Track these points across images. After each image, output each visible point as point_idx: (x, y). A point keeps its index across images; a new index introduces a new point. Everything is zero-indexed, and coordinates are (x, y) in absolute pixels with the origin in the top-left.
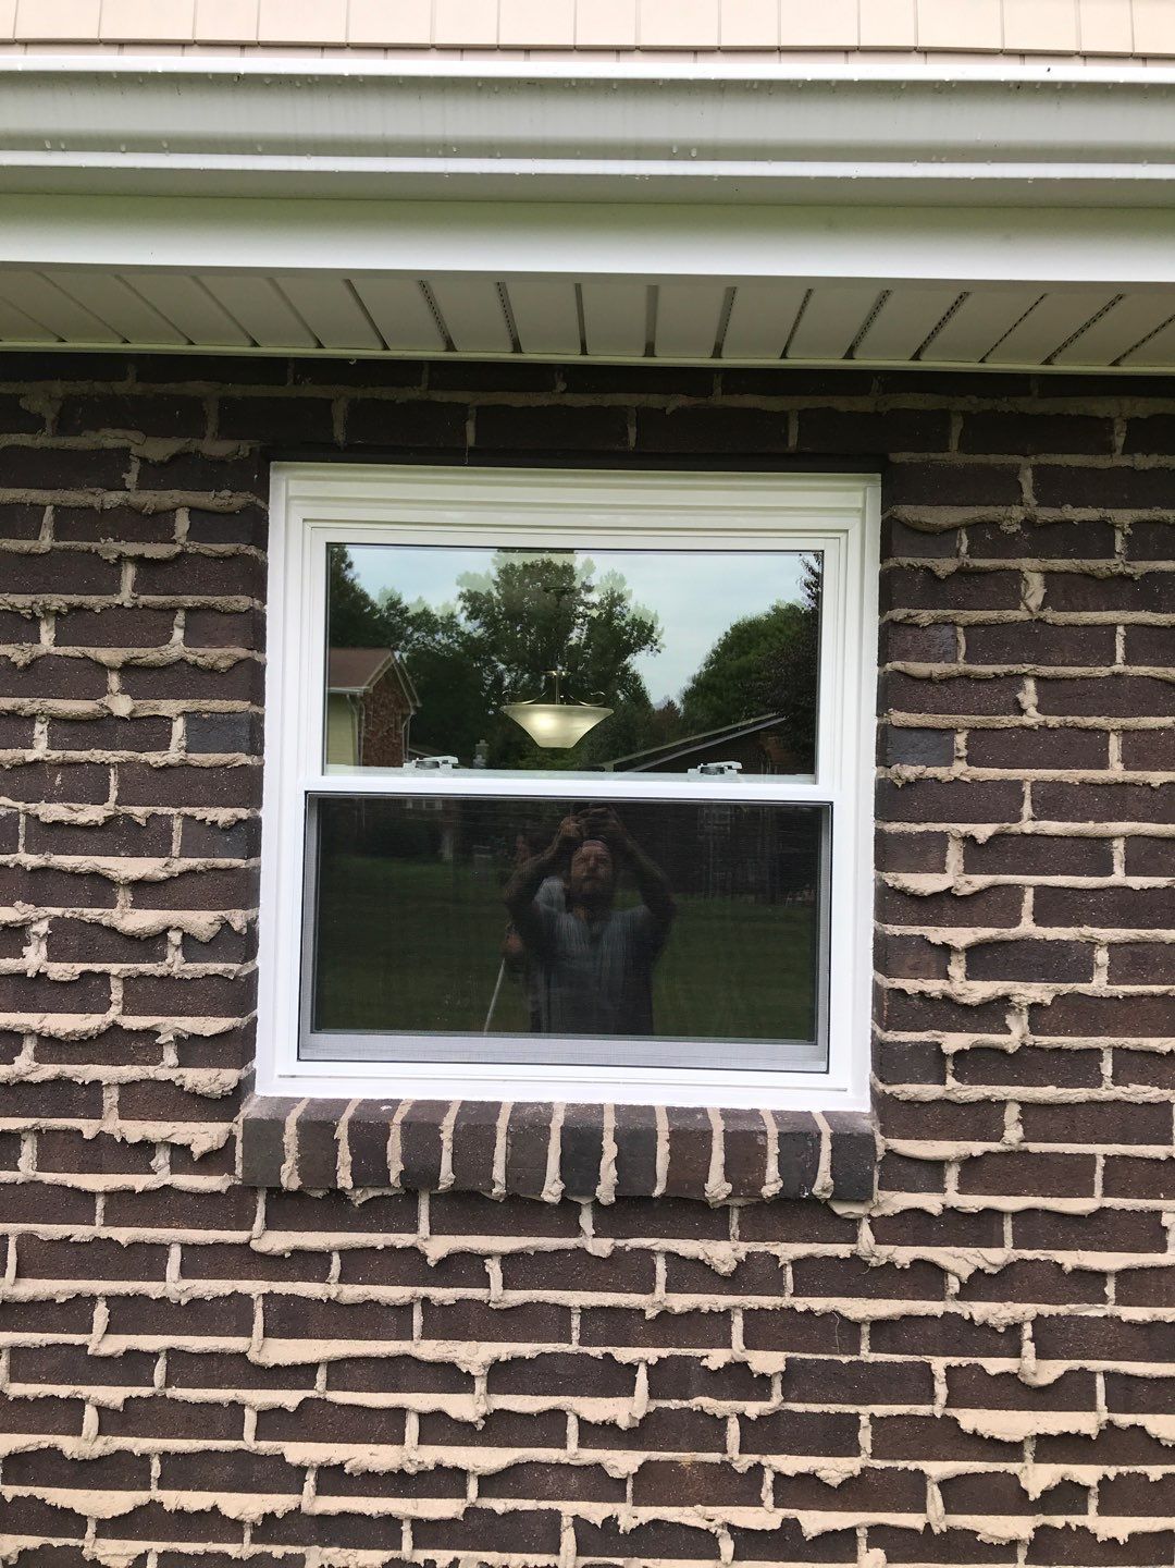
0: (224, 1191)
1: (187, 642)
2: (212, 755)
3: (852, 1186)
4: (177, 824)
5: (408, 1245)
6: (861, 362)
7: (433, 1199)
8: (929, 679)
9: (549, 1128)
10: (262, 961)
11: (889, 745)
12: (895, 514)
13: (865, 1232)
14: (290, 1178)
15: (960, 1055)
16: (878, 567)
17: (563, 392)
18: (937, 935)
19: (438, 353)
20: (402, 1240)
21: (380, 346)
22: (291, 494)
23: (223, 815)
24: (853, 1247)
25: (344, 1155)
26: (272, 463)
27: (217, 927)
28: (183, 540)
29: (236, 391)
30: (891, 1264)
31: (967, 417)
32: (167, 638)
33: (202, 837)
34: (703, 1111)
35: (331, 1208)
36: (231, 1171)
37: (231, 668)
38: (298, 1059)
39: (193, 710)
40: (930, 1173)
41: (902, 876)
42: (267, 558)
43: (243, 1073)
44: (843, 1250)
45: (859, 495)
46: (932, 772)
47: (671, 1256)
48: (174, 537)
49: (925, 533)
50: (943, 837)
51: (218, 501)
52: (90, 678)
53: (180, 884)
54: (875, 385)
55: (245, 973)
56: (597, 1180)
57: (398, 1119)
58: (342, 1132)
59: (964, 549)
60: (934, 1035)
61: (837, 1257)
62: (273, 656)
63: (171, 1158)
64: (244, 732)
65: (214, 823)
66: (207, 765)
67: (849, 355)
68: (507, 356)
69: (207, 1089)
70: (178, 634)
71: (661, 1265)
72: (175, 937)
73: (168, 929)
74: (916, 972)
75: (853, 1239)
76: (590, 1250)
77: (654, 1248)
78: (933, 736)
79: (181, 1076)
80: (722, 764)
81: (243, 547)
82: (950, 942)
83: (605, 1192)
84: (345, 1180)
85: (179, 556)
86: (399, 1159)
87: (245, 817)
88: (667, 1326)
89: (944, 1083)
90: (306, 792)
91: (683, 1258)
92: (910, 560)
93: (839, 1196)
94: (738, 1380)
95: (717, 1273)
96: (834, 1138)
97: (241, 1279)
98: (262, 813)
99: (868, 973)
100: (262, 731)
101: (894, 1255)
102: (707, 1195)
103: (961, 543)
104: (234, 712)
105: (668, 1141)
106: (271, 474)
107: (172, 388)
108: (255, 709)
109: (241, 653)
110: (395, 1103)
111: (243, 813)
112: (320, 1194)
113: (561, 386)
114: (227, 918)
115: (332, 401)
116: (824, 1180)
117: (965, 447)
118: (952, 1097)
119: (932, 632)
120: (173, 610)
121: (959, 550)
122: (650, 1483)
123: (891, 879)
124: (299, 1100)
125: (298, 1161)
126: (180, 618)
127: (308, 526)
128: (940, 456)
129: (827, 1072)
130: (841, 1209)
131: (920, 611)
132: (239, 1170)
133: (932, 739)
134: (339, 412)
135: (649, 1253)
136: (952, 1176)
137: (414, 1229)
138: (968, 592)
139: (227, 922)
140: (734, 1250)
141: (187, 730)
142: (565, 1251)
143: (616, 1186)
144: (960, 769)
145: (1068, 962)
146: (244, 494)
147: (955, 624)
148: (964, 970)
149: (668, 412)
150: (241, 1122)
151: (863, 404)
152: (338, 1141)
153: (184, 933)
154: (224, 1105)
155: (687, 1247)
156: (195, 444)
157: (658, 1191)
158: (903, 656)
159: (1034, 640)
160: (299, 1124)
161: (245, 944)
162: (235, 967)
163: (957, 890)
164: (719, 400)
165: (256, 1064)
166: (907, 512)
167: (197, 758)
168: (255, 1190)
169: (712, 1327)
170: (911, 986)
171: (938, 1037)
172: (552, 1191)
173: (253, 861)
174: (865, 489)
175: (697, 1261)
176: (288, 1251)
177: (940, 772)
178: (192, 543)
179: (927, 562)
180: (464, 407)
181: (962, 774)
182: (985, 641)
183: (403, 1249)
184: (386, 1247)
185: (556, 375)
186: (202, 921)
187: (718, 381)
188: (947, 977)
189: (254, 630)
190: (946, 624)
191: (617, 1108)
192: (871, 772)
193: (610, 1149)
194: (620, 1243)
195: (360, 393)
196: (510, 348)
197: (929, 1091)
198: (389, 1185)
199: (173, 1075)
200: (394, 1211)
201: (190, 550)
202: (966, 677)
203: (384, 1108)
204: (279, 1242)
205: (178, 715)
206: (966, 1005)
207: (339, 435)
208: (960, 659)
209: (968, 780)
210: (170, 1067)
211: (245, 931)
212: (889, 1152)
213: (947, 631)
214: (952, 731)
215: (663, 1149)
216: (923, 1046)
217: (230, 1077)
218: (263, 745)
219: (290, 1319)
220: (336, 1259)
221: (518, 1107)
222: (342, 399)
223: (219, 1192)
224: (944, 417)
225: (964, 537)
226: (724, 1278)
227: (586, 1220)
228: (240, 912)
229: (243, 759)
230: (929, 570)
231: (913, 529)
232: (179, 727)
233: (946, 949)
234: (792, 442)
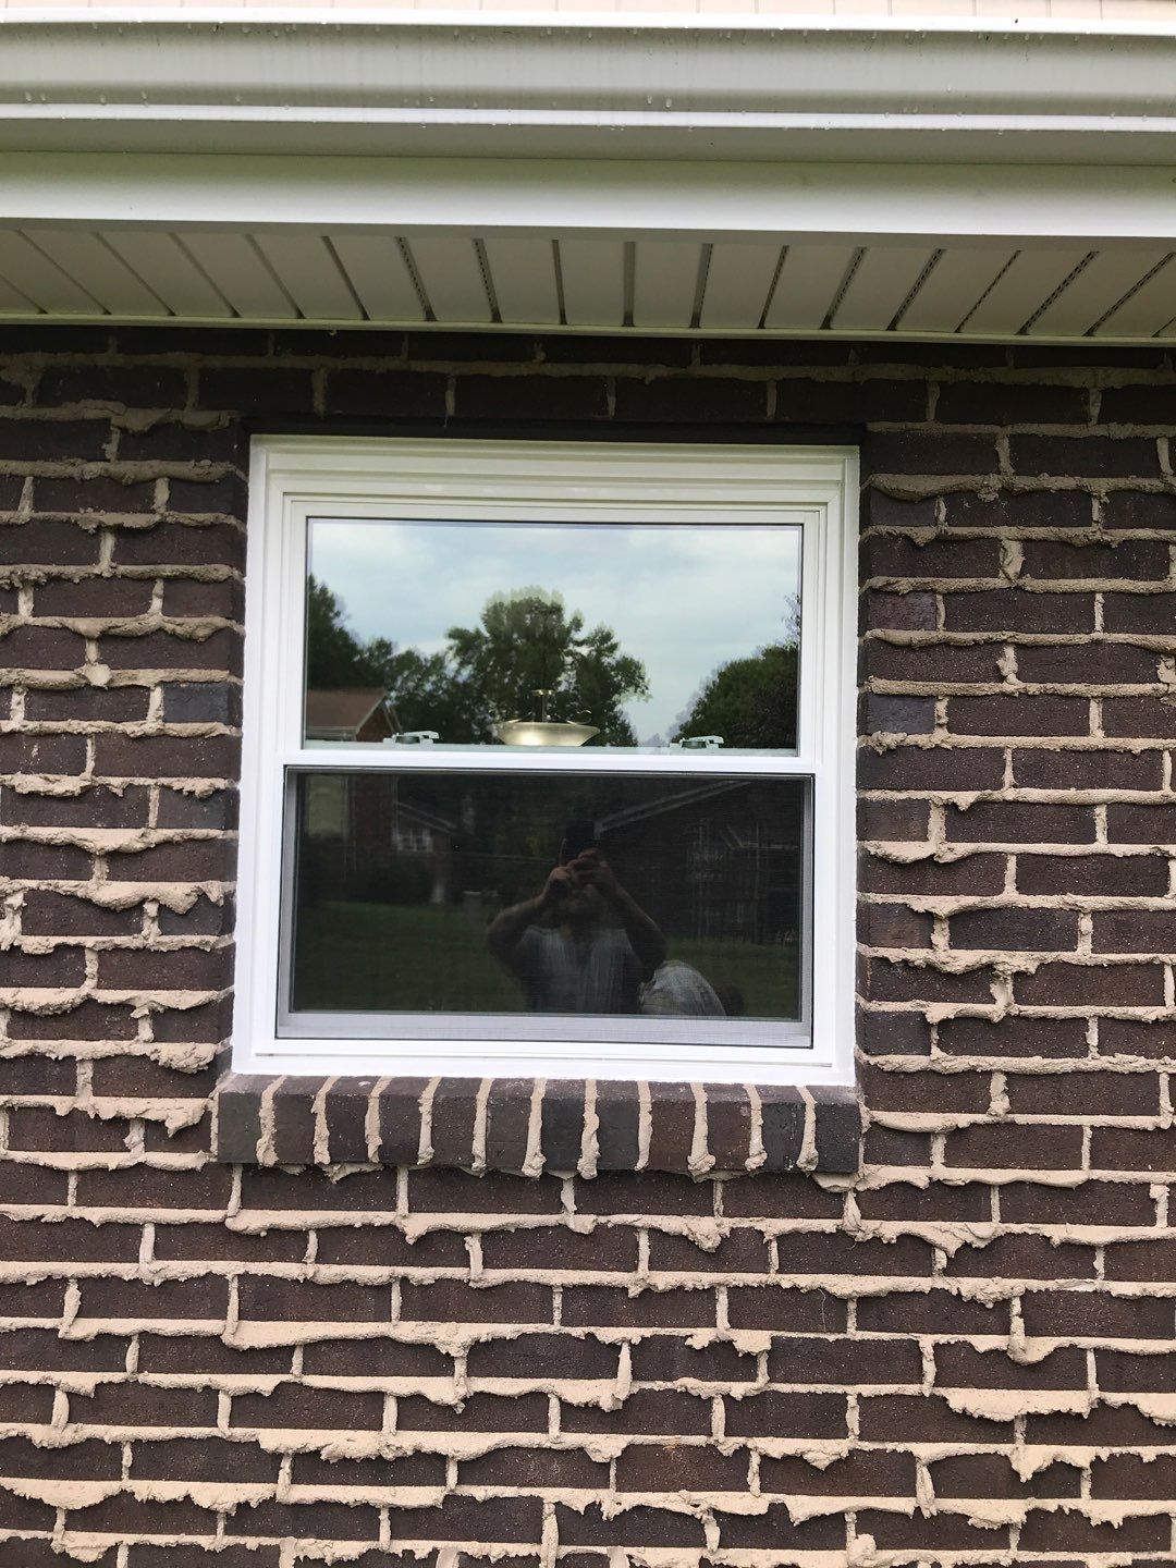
0: (199, 1168)
1: (165, 611)
2: (189, 725)
3: (837, 1159)
4: (154, 795)
5: (387, 1222)
6: (838, 332)
7: (412, 1174)
8: (909, 647)
9: (529, 1100)
10: (239, 936)
11: (869, 714)
12: (874, 482)
13: (851, 1208)
14: (266, 1154)
15: (944, 1024)
16: (858, 538)
17: (544, 362)
18: (920, 903)
19: (417, 323)
20: (380, 1218)
21: (360, 316)
22: (271, 467)
23: (200, 785)
24: (839, 1222)
25: (322, 1129)
26: (253, 437)
27: (193, 899)
28: (162, 510)
29: (217, 362)
30: (877, 1239)
31: (942, 385)
32: (146, 608)
33: (179, 807)
34: (687, 1086)
35: (308, 1185)
36: (207, 1149)
37: (209, 638)
38: (276, 1037)
39: (171, 679)
40: (916, 1145)
41: (883, 843)
42: (246, 530)
43: (219, 1048)
44: (829, 1225)
45: (838, 467)
46: (912, 739)
47: (654, 1233)
48: (154, 507)
49: (906, 501)
50: (925, 805)
51: (197, 470)
52: (69, 648)
53: (156, 855)
54: (852, 355)
55: (222, 945)
56: (578, 1153)
57: (376, 1092)
58: (319, 1106)
59: (942, 517)
60: (919, 1005)
61: (823, 1232)
62: (252, 628)
63: (145, 1135)
64: (222, 702)
65: (191, 793)
66: (184, 735)
67: (826, 324)
68: (485, 325)
69: (182, 1064)
70: (157, 604)
71: (644, 1241)
72: (151, 909)
73: (144, 900)
74: (899, 941)
75: (839, 1214)
76: (572, 1226)
77: (636, 1224)
78: (914, 703)
79: (156, 1050)
80: (703, 739)
81: (223, 516)
82: (933, 910)
83: (587, 1166)
84: (322, 1154)
85: (159, 525)
86: (377, 1133)
87: (222, 787)
88: (650, 1304)
89: (929, 1054)
90: (285, 766)
91: (667, 1234)
92: (890, 529)
93: (824, 1169)
94: (725, 1360)
95: (701, 1250)
96: (818, 1109)
97: (216, 1260)
98: (242, 787)
99: (852, 945)
100: (240, 703)
101: (881, 1230)
102: (690, 1168)
103: (939, 512)
104: (213, 682)
105: (650, 1113)
106: (251, 447)
107: (153, 359)
108: (234, 679)
109: (220, 622)
110: (374, 1080)
111: (221, 783)
112: (296, 1171)
113: (541, 356)
114: (204, 889)
115: (312, 371)
116: (808, 1150)
117: (942, 417)
118: (937, 1067)
119: (911, 600)
120: (152, 580)
121: (937, 519)
122: (635, 1469)
123: (872, 846)
124: (277, 1077)
125: (275, 1136)
126: (159, 587)
127: (288, 499)
128: (918, 425)
129: (812, 1047)
130: (825, 1183)
131: (900, 579)
132: (214, 1147)
133: (911, 708)
134: (319, 382)
135: (633, 1229)
136: (938, 1148)
137: (393, 1207)
138: (947, 560)
139: (204, 894)
140: (718, 1226)
141: (165, 699)
142: (547, 1228)
143: (598, 1159)
144: (940, 736)
145: (1052, 930)
146: (224, 464)
147: (934, 592)
148: (947, 938)
149: (647, 382)
150: (216, 1098)
151: (840, 374)
152: (315, 1115)
153: (160, 905)
154: (200, 1080)
155: (671, 1223)
156: (176, 415)
157: (641, 1164)
158: (883, 624)
159: (1015, 607)
160: (275, 1098)
161: (223, 916)
162: (212, 939)
163: (939, 857)
164: (699, 370)
165: (234, 1041)
166: (885, 480)
167: (175, 728)
168: (230, 1167)
169: (696, 1305)
170: (894, 954)
171: (922, 1006)
172: (533, 1164)
173: (230, 833)
174: (844, 462)
175: (681, 1238)
176: (263, 1229)
177: (922, 739)
178: (171, 512)
179: (905, 530)
180: (443, 377)
181: (942, 741)
182: (965, 608)
183: (382, 1228)
184: (364, 1225)
185: (535, 345)
186: (178, 893)
187: (696, 352)
188: (931, 945)
189: (234, 602)
190: (925, 591)
191: (599, 1083)
192: (852, 743)
193: (592, 1121)
194: (603, 1219)
195: (340, 364)
196: (490, 318)
197: (914, 1062)
198: (367, 1161)
199: (147, 1049)
200: (372, 1188)
201: (169, 520)
202: (946, 644)
203: (362, 1084)
204: (255, 1220)
205: (156, 685)
206: (950, 973)
207: (319, 405)
208: (940, 626)
209: (949, 747)
210: (145, 1042)
211: (222, 903)
212: (875, 1124)
213: (926, 599)
214: (933, 698)
215: (645, 1120)
216: (903, 1017)
217: (206, 1051)
218: (241, 716)
219: (265, 1300)
220: (313, 1237)
221: (497, 1083)
222: (321, 369)
223: (193, 1170)
224: (921, 387)
225: (942, 505)
226: (707, 1254)
227: (568, 1196)
228: (217, 883)
229: (221, 728)
230: (907, 538)
231: (889, 496)
232: (156, 697)
233: (930, 917)
234: (771, 411)
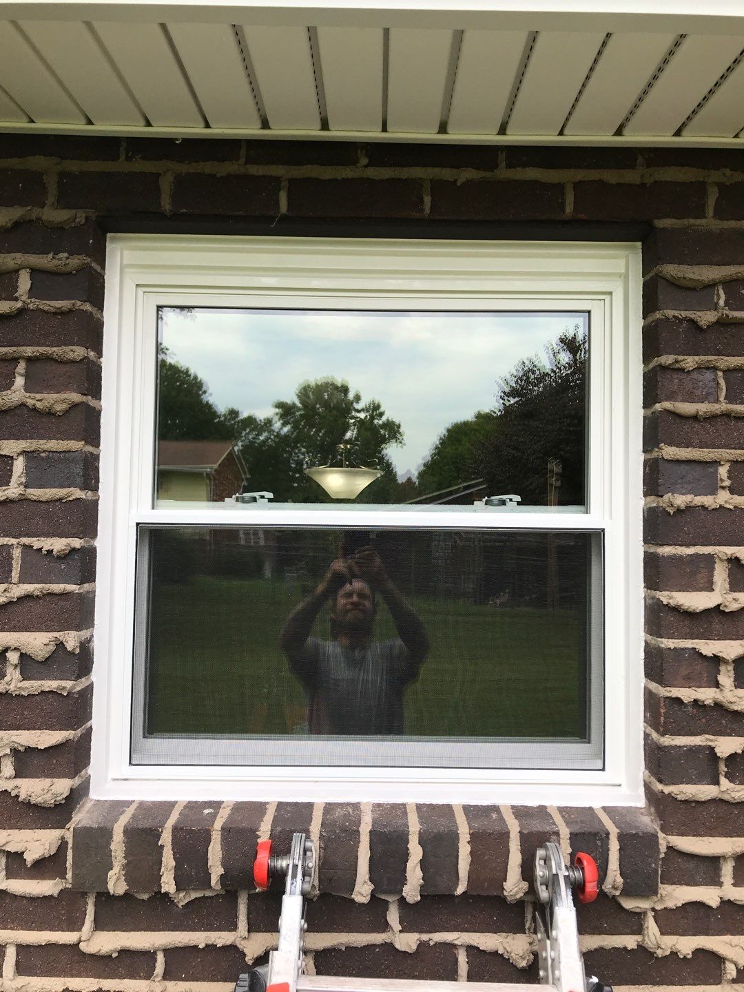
0: (55, 895)
1: (28, 388)
2: (48, 490)
3: (641, 884)
4: (17, 553)
5: (228, 943)
6: (632, 138)
7: (252, 898)
8: (695, 418)
9: (359, 831)
10: (97, 676)
11: (655, 478)
12: (661, 272)
13: (651, 925)
14: (116, 884)
15: (733, 757)
16: (641, 323)
17: (366, 166)
18: (709, 647)
19: (253, 130)
20: (222, 938)
21: (203, 125)
22: (125, 262)
23: (58, 545)
24: (639, 938)
25: (168, 860)
26: (109, 235)
27: (52, 648)
28: (24, 298)
29: (74, 166)
30: (674, 954)
31: (721, 186)
32: (9, 385)
33: (38, 565)
34: (496, 809)
35: (155, 910)
36: (63, 876)
37: (67, 412)
38: (130, 764)
39: (32, 449)
40: (708, 868)
41: (675, 594)
42: (102, 317)
43: (76, 781)
44: (630, 942)
45: (622, 262)
46: (699, 500)
47: (472, 950)
48: (17, 295)
49: (689, 289)
50: (710, 560)
51: (56, 262)
53: (18, 608)
54: (640, 159)
55: (78, 689)
56: (403, 880)
57: (218, 824)
58: (166, 838)
59: (722, 302)
60: (707, 739)
61: (625, 948)
62: (108, 403)
63: (7, 863)
64: (78, 469)
65: (50, 552)
66: (44, 499)
67: (619, 132)
68: (315, 133)
69: (40, 800)
70: (19, 381)
71: (462, 958)
72: (13, 657)
73: (7, 649)
74: (688, 682)
75: (639, 930)
76: (398, 946)
77: (456, 942)
78: (699, 468)
79: (17, 787)
80: (504, 497)
81: (79, 303)
82: (720, 654)
83: (411, 892)
84: (168, 884)
85: (22, 311)
86: (219, 863)
87: (78, 546)
89: (717, 783)
90: (138, 524)
91: (484, 951)
92: (676, 313)
93: (627, 892)
95: (515, 967)
96: (621, 838)
97: (72, 976)
98: (98, 543)
100: (97, 469)
101: (677, 946)
102: (505, 893)
103: (719, 298)
104: (70, 451)
105: (469, 842)
106: (107, 244)
107: (14, 163)
108: (89, 449)
109: (76, 397)
110: (216, 805)
111: (77, 543)
112: (145, 897)
113: (364, 161)
114: (61, 638)
115: (160, 175)
116: (614, 875)
117: (719, 214)
118: (726, 797)
119: (695, 375)
120: (15, 360)
121: (717, 304)
123: (665, 597)
124: (130, 803)
125: (125, 867)
126: (21, 367)
127: (141, 290)
128: (699, 222)
129: (603, 769)
130: (629, 904)
131: (686, 357)
132: (69, 875)
133: (697, 471)
134: (166, 184)
135: (452, 946)
136: (727, 870)
137: (233, 927)
138: (725, 341)
139: (62, 643)
140: (531, 944)
141: (27, 467)
142: (374, 946)
143: (422, 886)
144: (724, 498)
146: (80, 257)
147: (715, 369)
148: (732, 679)
149: (459, 184)
150: (71, 829)
151: (631, 177)
152: (162, 847)
153: (21, 654)
154: (57, 814)
155: (487, 941)
156: (36, 213)
157: (461, 889)
158: (671, 397)
160: (126, 832)
161: (82, 661)
162: (68, 684)
163: (726, 606)
164: (504, 173)
165: (91, 770)
166: (671, 270)
167: (35, 493)
168: (84, 895)
170: (687, 694)
171: (711, 741)
172: (362, 891)
173: (87, 586)
174: (627, 257)
175: (495, 954)
176: (115, 951)
177: (708, 501)
178: (33, 300)
179: (690, 314)
180: (277, 179)
181: (726, 502)
183: (224, 948)
184: (207, 946)
185: (359, 152)
186: (38, 642)
187: (502, 157)
188: (717, 685)
189: (91, 380)
190: (707, 368)
191: (419, 807)
192: (639, 502)
193: (416, 852)
194: (425, 937)
195: (184, 168)
196: (319, 126)
197: (704, 791)
198: (210, 887)
199: (8, 786)
200: (214, 910)
201: (31, 306)
202: (727, 415)
203: (206, 811)
204: (107, 942)
205: (19, 455)
206: (737, 711)
207: (166, 204)
208: (722, 399)
209: (731, 507)
210: (6, 778)
211: (78, 651)
212: (670, 848)
213: (708, 375)
214: (716, 463)
215: (464, 850)
216: (693, 751)
217: (62, 786)
218: (97, 481)
220: (160, 958)
221: (329, 808)
222: (168, 173)
223: (51, 896)
224: (701, 187)
225: (722, 292)
226: (523, 970)
227: (393, 917)
228: (73, 633)
229: (77, 493)
230: (692, 321)
231: (676, 285)
232: (19, 465)
233: (716, 660)
234: (569, 209)
